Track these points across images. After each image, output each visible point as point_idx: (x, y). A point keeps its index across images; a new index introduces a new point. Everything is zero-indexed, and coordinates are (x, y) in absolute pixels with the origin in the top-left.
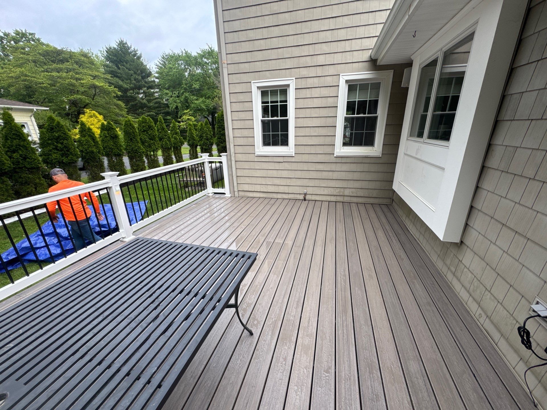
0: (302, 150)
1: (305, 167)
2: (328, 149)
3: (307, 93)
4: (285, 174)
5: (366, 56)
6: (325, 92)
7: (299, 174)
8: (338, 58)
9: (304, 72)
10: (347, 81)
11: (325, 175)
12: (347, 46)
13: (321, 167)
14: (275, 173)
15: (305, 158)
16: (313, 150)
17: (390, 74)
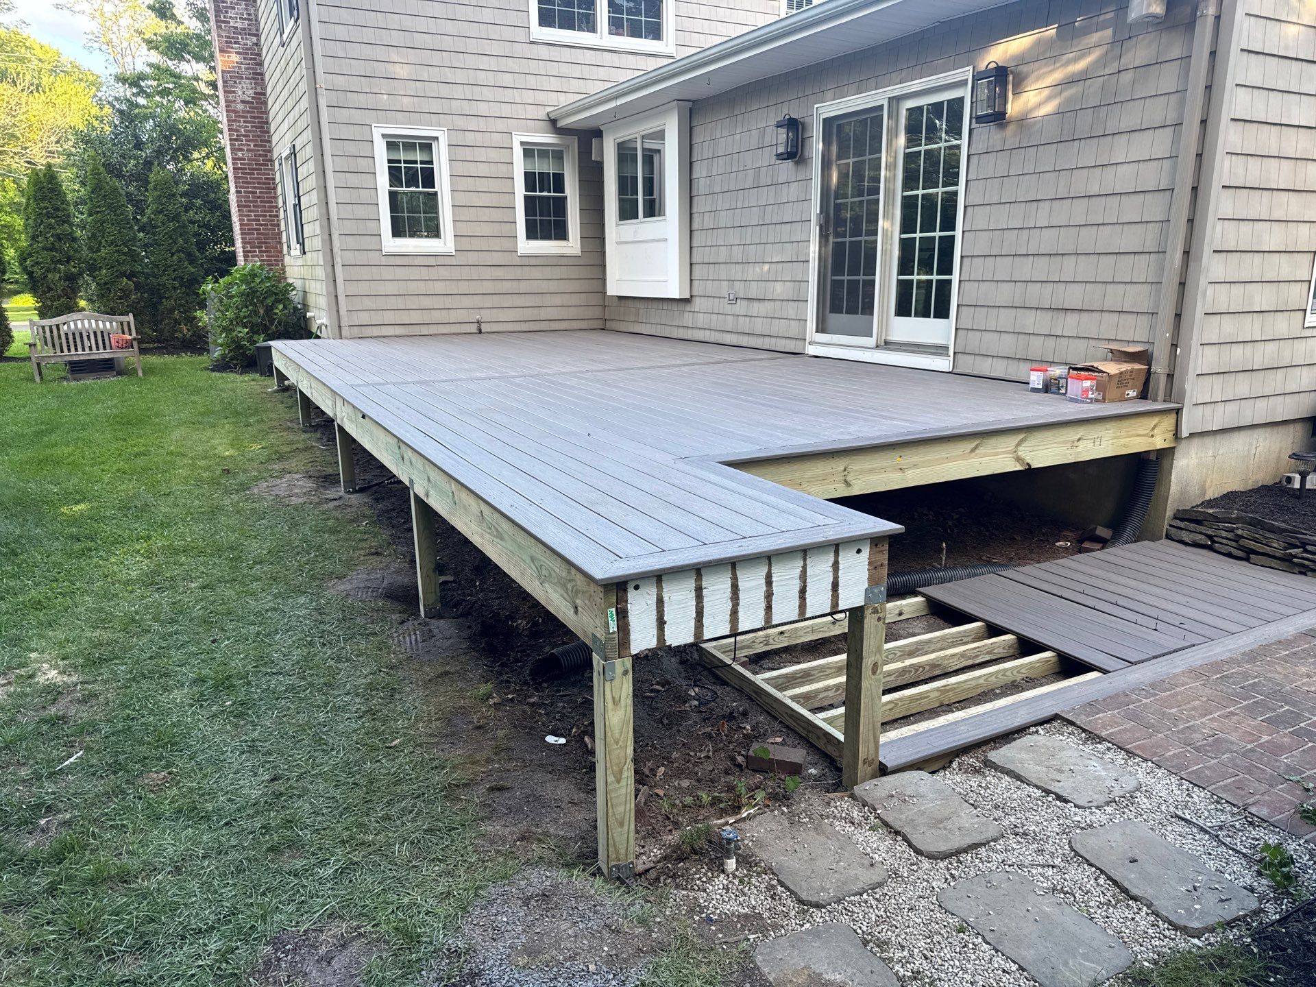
0: (466, 244)
1: (474, 273)
2: (506, 244)
3: (467, 154)
4: (440, 287)
5: (542, 113)
6: (493, 155)
7: (464, 287)
8: (507, 110)
9: (460, 122)
10: (522, 143)
11: (507, 286)
12: (516, 96)
13: (498, 273)
14: (421, 287)
15: (473, 258)
16: (483, 244)
17: (574, 142)
